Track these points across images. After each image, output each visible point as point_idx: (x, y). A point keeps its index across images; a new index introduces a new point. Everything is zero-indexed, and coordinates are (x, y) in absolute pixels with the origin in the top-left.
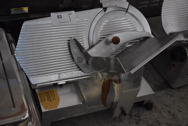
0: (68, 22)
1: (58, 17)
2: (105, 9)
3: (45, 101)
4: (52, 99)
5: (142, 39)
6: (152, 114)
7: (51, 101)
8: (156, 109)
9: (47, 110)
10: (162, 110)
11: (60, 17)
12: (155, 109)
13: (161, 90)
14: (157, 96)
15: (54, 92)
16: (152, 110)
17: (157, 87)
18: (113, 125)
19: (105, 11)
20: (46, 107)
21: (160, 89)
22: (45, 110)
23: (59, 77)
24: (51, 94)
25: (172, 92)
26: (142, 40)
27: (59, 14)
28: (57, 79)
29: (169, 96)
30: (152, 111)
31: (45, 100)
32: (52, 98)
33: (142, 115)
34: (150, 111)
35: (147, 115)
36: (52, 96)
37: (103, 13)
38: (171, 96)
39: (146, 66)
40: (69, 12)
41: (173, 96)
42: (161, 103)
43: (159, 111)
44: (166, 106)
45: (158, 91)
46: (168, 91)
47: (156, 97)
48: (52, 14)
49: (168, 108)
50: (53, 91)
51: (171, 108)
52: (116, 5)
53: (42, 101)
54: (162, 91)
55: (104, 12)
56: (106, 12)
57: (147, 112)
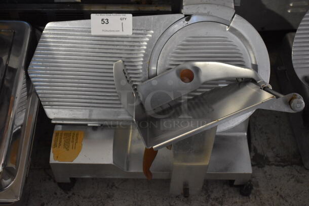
0: (119, 31)
1: (103, 22)
2: (188, 17)
3: (59, 147)
4: (71, 147)
5: (240, 80)
6: (246, 204)
7: (68, 150)
8: (257, 198)
9: (57, 162)
10: (268, 201)
11: (106, 21)
12: (255, 197)
13: (283, 166)
14: (270, 175)
15: (79, 136)
16: (251, 196)
17: (279, 159)
18: (172, 204)
19: (188, 20)
20: (57, 157)
21: (282, 163)
22: (55, 160)
23: (90, 115)
24: (73, 138)
25: (303, 175)
26: (241, 82)
27: (105, 16)
28: (87, 117)
29: (293, 180)
30: (249, 198)
31: (60, 145)
32: (71, 144)
33: (227, 201)
34: (245, 197)
35: (236, 202)
36: (73, 142)
37: (183, 23)
38: (298, 181)
39: (277, 117)
40: (122, 16)
41: (302, 183)
42: (272, 190)
43: (261, 202)
44: (278, 196)
45: (277, 166)
46: (297, 170)
47: (268, 176)
48: (93, 15)
49: (281, 200)
50: (77, 134)
51: (287, 201)
52: (208, 13)
53: (55, 145)
54: (286, 167)
55: (186, 22)
56: (189, 22)
57: (239, 199)
